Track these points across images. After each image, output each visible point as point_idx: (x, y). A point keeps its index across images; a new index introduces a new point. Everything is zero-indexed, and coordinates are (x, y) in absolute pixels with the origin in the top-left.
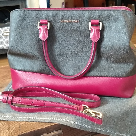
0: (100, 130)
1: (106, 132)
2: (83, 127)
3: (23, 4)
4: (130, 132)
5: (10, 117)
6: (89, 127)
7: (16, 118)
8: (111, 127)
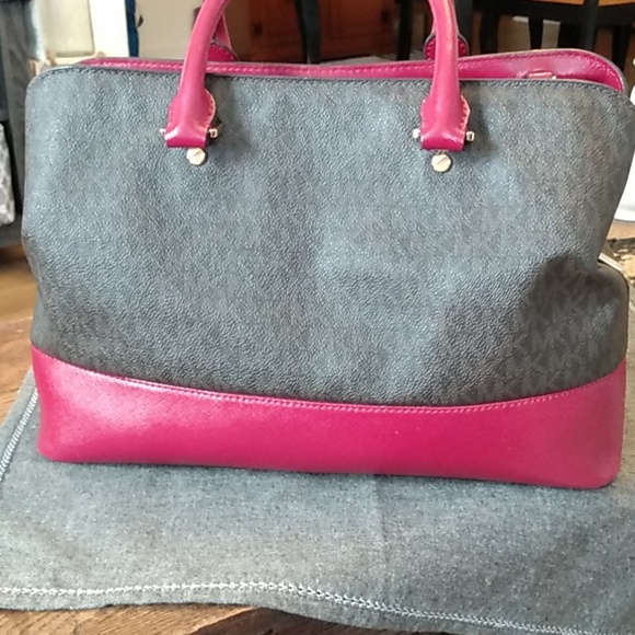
0: (463, 623)
1: (488, 626)
2: (387, 616)
3: (17, 19)
4: (595, 617)
5: (44, 591)
6: (414, 614)
7: (75, 594)
8: (513, 605)
